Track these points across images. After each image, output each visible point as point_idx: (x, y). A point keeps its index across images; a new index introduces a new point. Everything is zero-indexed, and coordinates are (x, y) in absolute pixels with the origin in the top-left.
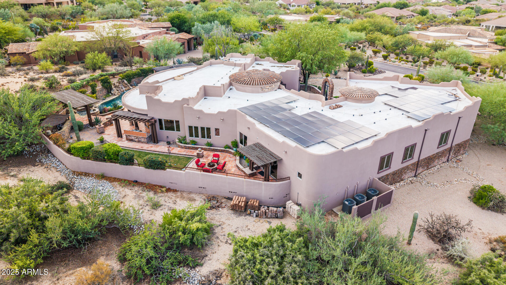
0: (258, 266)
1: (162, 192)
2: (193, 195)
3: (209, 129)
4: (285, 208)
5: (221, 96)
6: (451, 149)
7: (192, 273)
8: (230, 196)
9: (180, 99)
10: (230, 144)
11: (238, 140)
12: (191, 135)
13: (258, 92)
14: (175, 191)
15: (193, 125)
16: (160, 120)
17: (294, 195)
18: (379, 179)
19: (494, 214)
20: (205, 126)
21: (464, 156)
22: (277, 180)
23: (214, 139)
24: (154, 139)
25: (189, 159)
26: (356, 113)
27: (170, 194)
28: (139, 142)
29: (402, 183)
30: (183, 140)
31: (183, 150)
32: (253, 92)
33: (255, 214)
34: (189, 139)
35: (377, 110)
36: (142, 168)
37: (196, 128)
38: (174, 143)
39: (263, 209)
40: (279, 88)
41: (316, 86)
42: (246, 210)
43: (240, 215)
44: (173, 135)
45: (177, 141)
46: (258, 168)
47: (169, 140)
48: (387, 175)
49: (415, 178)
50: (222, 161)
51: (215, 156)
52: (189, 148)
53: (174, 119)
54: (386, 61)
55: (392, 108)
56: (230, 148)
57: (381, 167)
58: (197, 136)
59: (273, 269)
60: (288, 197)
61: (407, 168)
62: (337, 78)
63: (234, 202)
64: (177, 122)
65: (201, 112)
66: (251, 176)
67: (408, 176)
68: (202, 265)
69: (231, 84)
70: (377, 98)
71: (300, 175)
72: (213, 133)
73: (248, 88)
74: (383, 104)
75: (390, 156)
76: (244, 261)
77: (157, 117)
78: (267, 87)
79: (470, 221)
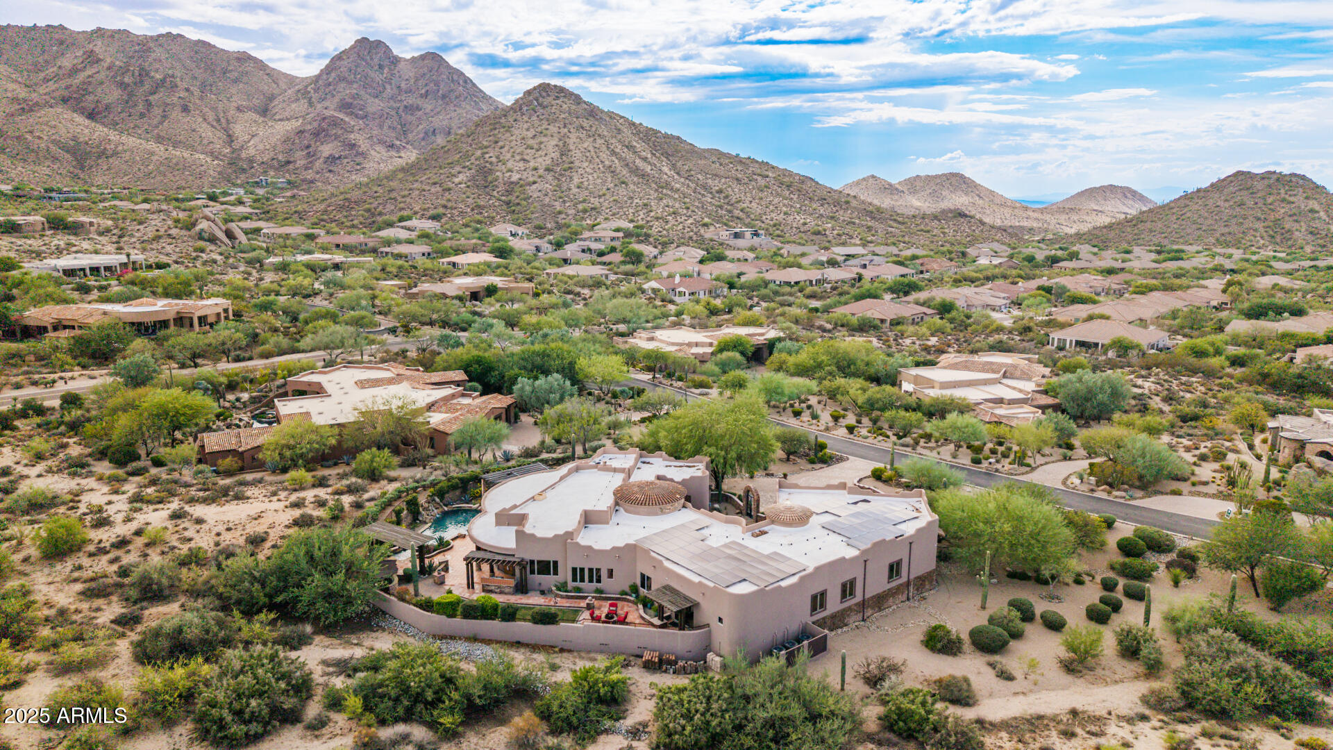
0: (686, 706)
1: (555, 652)
2: (592, 655)
3: (598, 570)
4: (705, 662)
5: (608, 523)
6: (908, 584)
7: (617, 724)
8: (639, 653)
9: (561, 532)
10: (627, 590)
11: (638, 582)
12: (574, 580)
13: (656, 514)
14: (570, 651)
15: (578, 566)
16: (532, 562)
17: (715, 645)
18: (813, 623)
19: (944, 657)
20: (595, 566)
21: (932, 592)
22: (692, 627)
23: (606, 583)
24: (522, 588)
25: (576, 611)
26: (785, 541)
27: (565, 655)
28: (501, 593)
29: (845, 629)
30: (562, 587)
31: (564, 600)
32: (649, 514)
33: (671, 671)
34: (571, 584)
35: (810, 537)
36: (529, 625)
37: (582, 570)
38: (550, 591)
39: (681, 663)
40: (684, 507)
41: (735, 495)
42: (660, 667)
43: (654, 673)
44: (549, 580)
45: (554, 588)
46: (669, 617)
47: (542, 588)
48: (824, 618)
49: (862, 623)
50: (621, 613)
51: (611, 605)
52: (572, 597)
53: (551, 559)
54: (852, 436)
55: (830, 533)
56: (626, 594)
57: (814, 609)
58: (582, 580)
59: (701, 708)
60: (708, 648)
61: (850, 608)
62: (768, 475)
63: (647, 656)
64: (556, 563)
65: (590, 548)
66: (661, 627)
67: (854, 620)
68: (625, 718)
69: (617, 504)
70: (814, 519)
71: (720, 620)
72: (604, 574)
73: (643, 508)
74: (820, 527)
75: (823, 594)
76: (672, 702)
77: (528, 557)
78: (669, 506)
79: (905, 661)
